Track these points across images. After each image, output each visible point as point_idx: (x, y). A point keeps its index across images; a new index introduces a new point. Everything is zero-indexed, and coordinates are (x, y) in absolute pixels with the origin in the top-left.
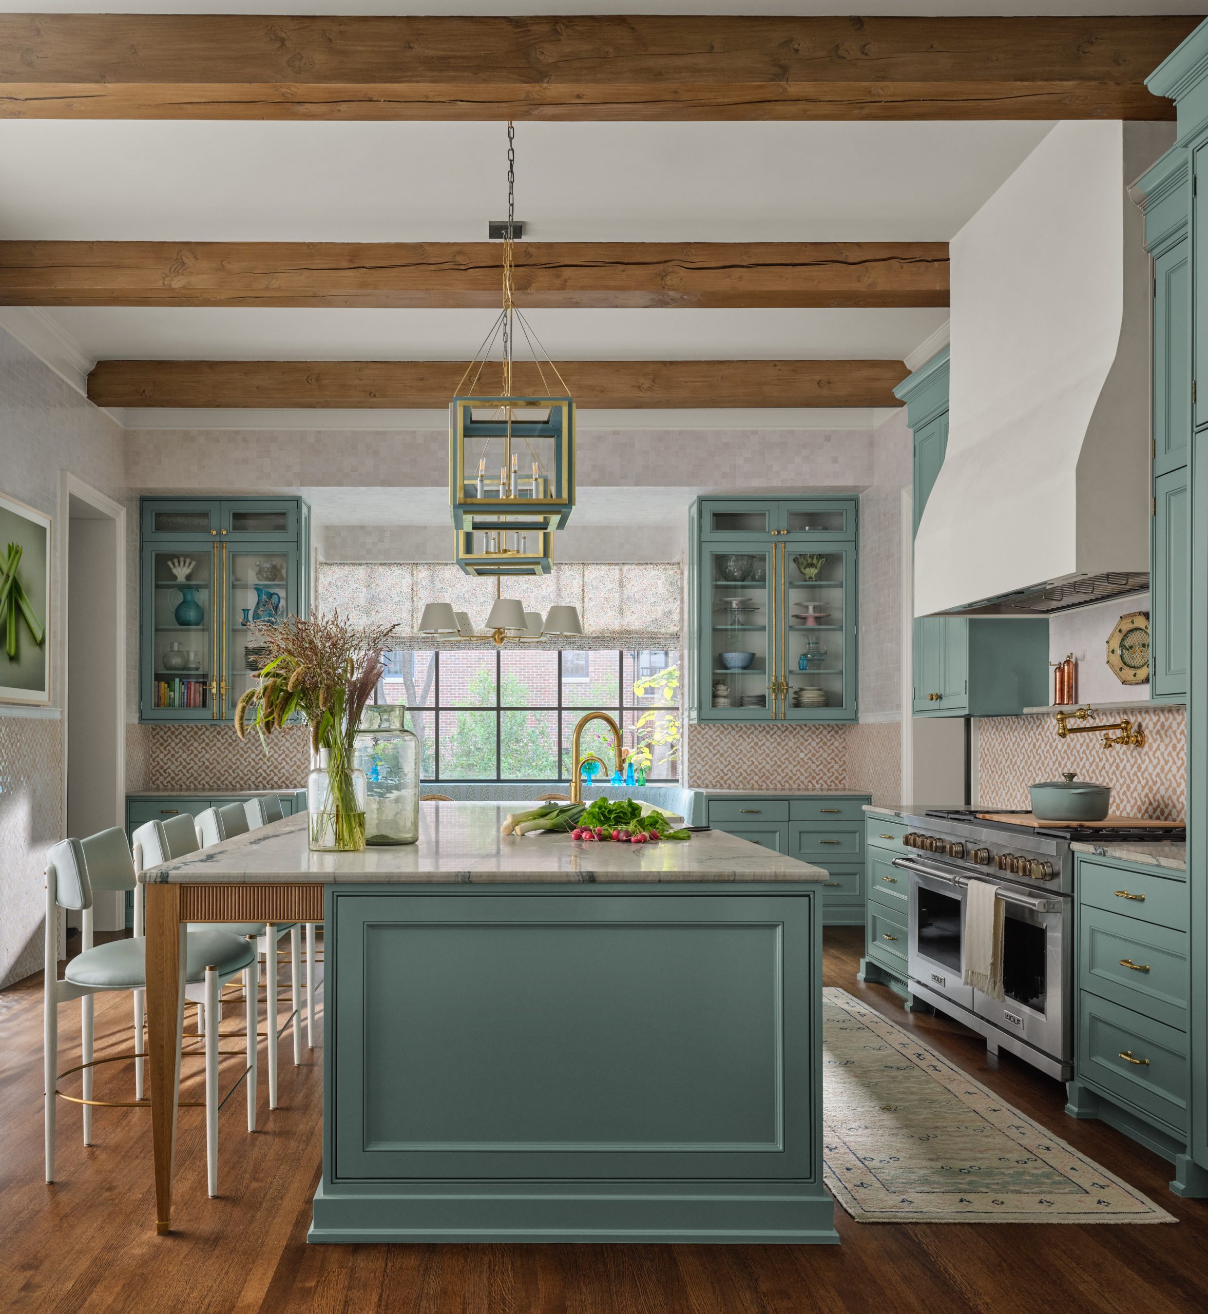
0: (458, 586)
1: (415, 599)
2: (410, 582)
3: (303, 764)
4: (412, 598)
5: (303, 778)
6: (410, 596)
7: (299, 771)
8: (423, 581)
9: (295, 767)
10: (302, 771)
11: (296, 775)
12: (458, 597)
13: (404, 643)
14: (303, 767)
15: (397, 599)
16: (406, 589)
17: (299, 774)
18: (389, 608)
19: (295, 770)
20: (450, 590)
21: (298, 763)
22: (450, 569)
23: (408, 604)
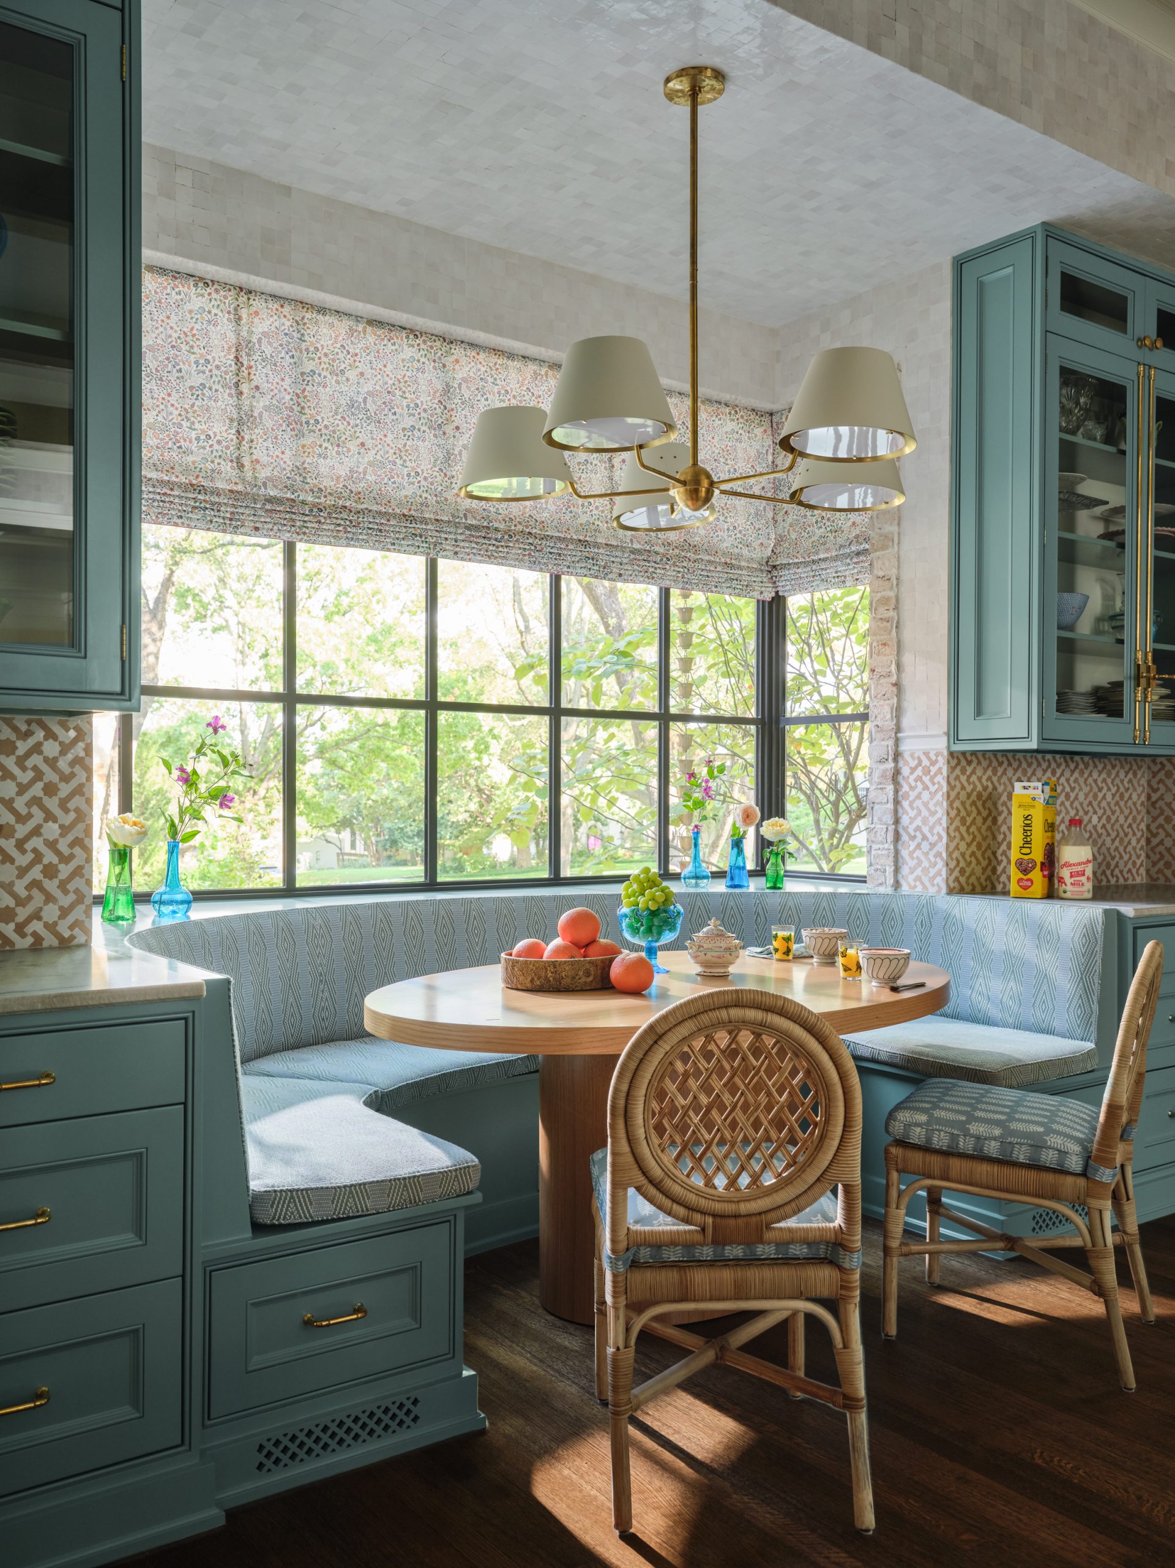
0: (352, 374)
1: (245, 388)
2: (232, 338)
3: (66, 859)
4: (237, 385)
5: (64, 912)
6: (231, 378)
7: (51, 886)
8: (264, 341)
9: (36, 873)
10: (63, 886)
11: (38, 898)
12: (352, 405)
13: (216, 507)
14: (65, 871)
15: (197, 380)
16: (223, 358)
17: (49, 898)
18: (173, 400)
19: (35, 884)
20: (331, 380)
21: (50, 857)
22: (332, 325)
23: (225, 400)
